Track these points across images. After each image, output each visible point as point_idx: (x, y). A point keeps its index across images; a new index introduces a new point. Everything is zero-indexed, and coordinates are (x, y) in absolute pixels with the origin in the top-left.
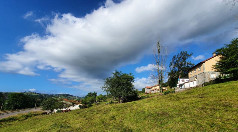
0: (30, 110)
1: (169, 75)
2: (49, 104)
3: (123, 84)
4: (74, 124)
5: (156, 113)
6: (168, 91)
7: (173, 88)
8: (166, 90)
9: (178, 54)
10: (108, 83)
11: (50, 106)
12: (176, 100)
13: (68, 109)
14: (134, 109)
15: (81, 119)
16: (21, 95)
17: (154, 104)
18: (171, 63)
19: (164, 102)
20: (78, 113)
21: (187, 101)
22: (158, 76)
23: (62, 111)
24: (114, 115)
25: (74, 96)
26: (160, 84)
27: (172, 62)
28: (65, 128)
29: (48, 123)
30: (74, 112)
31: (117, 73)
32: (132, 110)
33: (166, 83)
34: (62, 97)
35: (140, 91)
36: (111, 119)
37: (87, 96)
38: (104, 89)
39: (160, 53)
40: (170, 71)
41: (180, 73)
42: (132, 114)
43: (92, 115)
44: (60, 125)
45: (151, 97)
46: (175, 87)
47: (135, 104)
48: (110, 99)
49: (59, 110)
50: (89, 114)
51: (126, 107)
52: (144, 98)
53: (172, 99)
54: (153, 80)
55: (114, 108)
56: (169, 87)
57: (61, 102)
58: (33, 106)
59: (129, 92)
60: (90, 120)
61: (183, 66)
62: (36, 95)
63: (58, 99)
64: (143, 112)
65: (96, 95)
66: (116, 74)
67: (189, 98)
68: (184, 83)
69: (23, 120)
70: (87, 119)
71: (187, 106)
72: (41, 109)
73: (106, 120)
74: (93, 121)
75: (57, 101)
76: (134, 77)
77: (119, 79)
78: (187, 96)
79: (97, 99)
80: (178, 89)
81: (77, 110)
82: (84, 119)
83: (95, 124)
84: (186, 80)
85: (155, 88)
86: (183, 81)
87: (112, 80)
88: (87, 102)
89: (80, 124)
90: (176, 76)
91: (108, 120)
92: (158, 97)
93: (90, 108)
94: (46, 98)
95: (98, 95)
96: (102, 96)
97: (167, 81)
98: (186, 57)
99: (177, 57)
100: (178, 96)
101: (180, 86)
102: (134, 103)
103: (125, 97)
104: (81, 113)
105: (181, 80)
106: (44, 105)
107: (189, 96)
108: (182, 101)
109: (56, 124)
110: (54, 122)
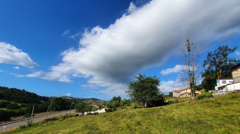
0: (66, 112)
1: (203, 76)
2: (81, 107)
3: (147, 88)
4: (102, 126)
5: (189, 121)
6: (202, 95)
7: (209, 91)
8: (200, 93)
9: (215, 50)
10: (132, 87)
11: (82, 109)
12: (216, 106)
13: (96, 112)
14: (161, 115)
15: (107, 122)
16: (60, 99)
17: (185, 111)
18: (205, 62)
19: (199, 108)
20: (105, 116)
21: (232, 108)
22: (188, 78)
23: (91, 114)
24: (140, 121)
25: (101, 100)
26: (191, 87)
27: (206, 60)
28: (94, 130)
29: (80, 124)
30: (101, 115)
31: (141, 76)
32: (159, 116)
33: (200, 85)
34: (91, 101)
35: (167, 95)
36: (137, 124)
37: (112, 100)
38: (128, 93)
39: (190, 52)
40: (204, 72)
41: (219, 73)
42: (159, 121)
43: (117, 119)
44: (90, 127)
45: (181, 102)
46: (213, 91)
47: (162, 110)
48: (134, 103)
49: (89, 112)
50: (115, 118)
51: (151, 112)
52: (172, 104)
53: (210, 105)
54: (183, 83)
55: (139, 113)
56: (203, 90)
57: (90, 105)
58: (68, 109)
59: (154, 96)
60: (116, 124)
61: (223, 64)
62: (71, 99)
63: (88, 103)
64: (172, 119)
65: (120, 100)
66: (139, 78)
67: (236, 103)
68: (225, 84)
69: (62, 120)
70: (113, 123)
71: (234, 114)
72: (75, 111)
73: (132, 125)
74: (119, 125)
75: (87, 104)
76: (159, 80)
77: (143, 83)
78: (233, 101)
79: (121, 103)
80: (216, 93)
81: (103, 113)
82: (111, 122)
83: (121, 128)
84: (228, 81)
85: (185, 91)
86: (224, 82)
87: (136, 84)
88: (112, 106)
89: (107, 127)
90: (214, 77)
91: (133, 126)
92: (190, 103)
93: (116, 112)
94: (78, 101)
95: (122, 99)
96: (126, 100)
97: (201, 83)
98: (228, 52)
99: (213, 53)
100: (219, 101)
101: (220, 89)
102: (161, 108)
103: (149, 102)
104: (108, 117)
105: (221, 81)
106: (77, 108)
107: (236, 101)
108: (224, 107)
109: (87, 126)
110: (85, 124)
